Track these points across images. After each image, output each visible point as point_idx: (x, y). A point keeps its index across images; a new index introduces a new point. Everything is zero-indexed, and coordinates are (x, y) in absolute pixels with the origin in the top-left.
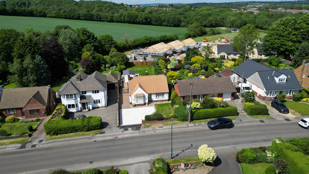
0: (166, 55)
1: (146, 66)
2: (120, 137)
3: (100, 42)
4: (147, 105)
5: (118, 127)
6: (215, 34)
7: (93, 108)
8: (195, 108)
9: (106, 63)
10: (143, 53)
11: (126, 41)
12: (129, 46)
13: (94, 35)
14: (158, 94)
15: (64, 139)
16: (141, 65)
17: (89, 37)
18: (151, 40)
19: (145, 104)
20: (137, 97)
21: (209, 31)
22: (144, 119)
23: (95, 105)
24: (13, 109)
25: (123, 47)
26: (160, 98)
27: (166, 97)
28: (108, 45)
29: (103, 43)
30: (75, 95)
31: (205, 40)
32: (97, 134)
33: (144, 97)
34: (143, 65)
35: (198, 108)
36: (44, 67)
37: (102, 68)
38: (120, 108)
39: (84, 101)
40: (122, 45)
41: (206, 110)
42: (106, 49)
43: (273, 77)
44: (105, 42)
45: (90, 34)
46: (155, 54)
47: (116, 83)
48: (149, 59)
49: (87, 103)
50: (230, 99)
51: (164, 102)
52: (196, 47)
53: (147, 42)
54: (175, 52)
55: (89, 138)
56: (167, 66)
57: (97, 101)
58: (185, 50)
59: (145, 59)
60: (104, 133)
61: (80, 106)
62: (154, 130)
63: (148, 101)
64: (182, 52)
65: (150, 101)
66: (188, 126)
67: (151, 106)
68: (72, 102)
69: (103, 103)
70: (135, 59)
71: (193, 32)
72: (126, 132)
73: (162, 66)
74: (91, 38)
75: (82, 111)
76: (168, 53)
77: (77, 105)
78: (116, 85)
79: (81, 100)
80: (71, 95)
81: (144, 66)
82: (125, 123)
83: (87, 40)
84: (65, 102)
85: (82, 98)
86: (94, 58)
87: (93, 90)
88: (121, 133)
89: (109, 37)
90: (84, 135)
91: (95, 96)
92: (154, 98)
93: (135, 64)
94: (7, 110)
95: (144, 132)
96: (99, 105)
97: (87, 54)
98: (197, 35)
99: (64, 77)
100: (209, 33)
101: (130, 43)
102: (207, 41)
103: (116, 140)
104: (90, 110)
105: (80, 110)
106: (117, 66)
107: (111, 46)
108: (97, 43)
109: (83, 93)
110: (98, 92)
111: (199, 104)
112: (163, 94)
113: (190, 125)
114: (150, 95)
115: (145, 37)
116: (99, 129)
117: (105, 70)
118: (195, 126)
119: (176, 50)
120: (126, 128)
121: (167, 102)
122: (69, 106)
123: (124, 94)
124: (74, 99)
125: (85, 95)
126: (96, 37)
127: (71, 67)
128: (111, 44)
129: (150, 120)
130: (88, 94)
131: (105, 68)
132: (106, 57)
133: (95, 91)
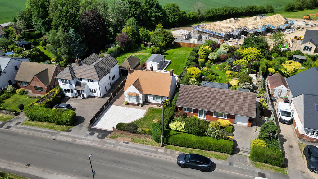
0: (230, 36)
2: (79, 141)
3: (164, 12)
4: (140, 106)
5: (88, 127)
7: (89, 97)
8: (175, 130)
11: (199, 11)
12: (201, 17)
13: (158, 4)
14: (156, 97)
15: (33, 128)
16: (187, 47)
17: (152, 6)
20: (130, 96)
22: (115, 127)
23: (91, 94)
24: (25, 83)
25: (193, 18)
26: (158, 101)
28: (171, 16)
30: (69, 81)
32: (63, 130)
33: (138, 97)
39: (79, 88)
40: (192, 16)
42: (168, 20)
45: (154, 3)
50: (246, 124)
52: (282, 27)
53: (225, 13)
54: (244, 33)
56: (209, 55)
57: (93, 91)
59: (201, 39)
60: (71, 131)
61: (75, 92)
62: (117, 144)
66: (156, 152)
67: (144, 108)
68: (67, 87)
69: (98, 93)
74: (154, 7)
75: (77, 97)
76: (232, 33)
77: (72, 90)
79: (76, 86)
80: (66, 80)
82: (98, 125)
83: (149, 9)
84: (62, 85)
85: (78, 84)
87: (88, 79)
88: (83, 137)
89: (174, 7)
90: (52, 128)
91: (91, 85)
94: (21, 82)
95: (105, 143)
96: (95, 94)
97: (127, 29)
99: (102, 51)
101: (202, 14)
103: (72, 144)
104: (84, 98)
105: (75, 96)
107: (176, 17)
108: (159, 13)
109: (79, 80)
110: (93, 81)
111: (183, 125)
112: (161, 97)
113: (159, 150)
115: (224, 7)
116: (70, 125)
118: (165, 153)
119: (248, 30)
120: (94, 132)
122: (65, 90)
124: (68, 84)
125: (81, 82)
126: (161, 6)
129: (121, 130)
130: (83, 82)
131: (146, 46)
132: (152, 33)
133: (91, 80)
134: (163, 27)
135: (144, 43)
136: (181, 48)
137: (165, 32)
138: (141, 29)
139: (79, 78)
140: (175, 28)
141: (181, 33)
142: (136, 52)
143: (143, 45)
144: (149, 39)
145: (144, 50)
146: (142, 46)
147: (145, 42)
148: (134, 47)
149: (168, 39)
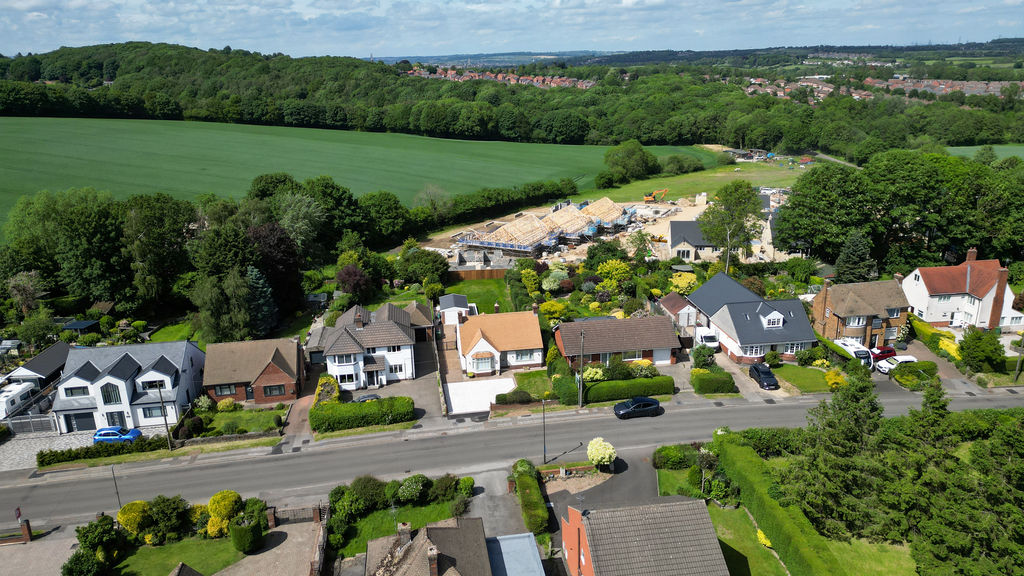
0: (540, 249)
1: (491, 281)
2: (451, 433)
3: (367, 214)
4: (498, 374)
5: (444, 416)
6: (686, 172)
7: (389, 382)
8: (592, 380)
9: (393, 275)
10: (482, 243)
11: (433, 204)
12: (440, 216)
13: (351, 196)
14: (520, 353)
16: (478, 278)
17: (338, 202)
18: (500, 198)
19: (493, 373)
20: (478, 359)
21: (669, 164)
22: (494, 402)
23: (393, 377)
24: (229, 386)
25: (425, 220)
26: (526, 360)
27: (537, 358)
28: (386, 221)
29: (373, 214)
30: (355, 354)
31: (650, 198)
32: (407, 428)
33: (492, 358)
34: (483, 277)
35: (597, 380)
36: (265, 292)
37: (386, 288)
38: (444, 381)
39: (372, 368)
41: (613, 383)
42: (381, 230)
43: (758, 315)
44: (378, 212)
45: (342, 194)
46: (512, 246)
47: (429, 328)
48: (499, 261)
49: (377, 372)
50: (668, 362)
51: (533, 369)
52: (620, 222)
53: (489, 204)
54: (563, 240)
55: (395, 436)
56: (540, 284)
57: (396, 368)
58: (590, 233)
59: (487, 261)
60: (420, 426)
61: (363, 377)
62: (514, 420)
63: (501, 367)
64: (583, 239)
65: (505, 367)
66: (578, 414)
67: (507, 377)
68: (348, 369)
69: (408, 371)
70: (462, 261)
71: (620, 168)
72: (460, 425)
73: (529, 284)
74: (345, 203)
75: (366, 388)
76: (545, 242)
77: (357, 375)
78: (429, 331)
79: (365, 365)
80: (348, 356)
81: (485, 281)
82: (456, 410)
83: (335, 210)
84: (335, 369)
85: (368, 361)
86: (366, 265)
87: (388, 345)
88: (452, 427)
89: (389, 200)
90: (384, 430)
91: (393, 358)
92: (512, 360)
93: (463, 275)
94: (218, 388)
95: (495, 424)
96: (400, 375)
97: (351, 257)
98: (633, 177)
99: (299, 313)
100: (666, 169)
101: (442, 210)
102: (655, 201)
103: (444, 437)
104: (382, 386)
105: (362, 385)
106: (421, 283)
107: (396, 222)
108: (359, 216)
109: (369, 352)
110: (399, 349)
111: (600, 372)
112: (531, 352)
113: (581, 412)
114: (504, 355)
115: (484, 190)
116: (411, 419)
117: (394, 294)
118: (591, 413)
119: (567, 234)
120: (460, 418)
121: (540, 369)
122: (343, 378)
123: (447, 353)
124: (352, 363)
125: (372, 357)
126: (356, 201)
127: (306, 285)
128: (395, 218)
129: (506, 404)
130: (378, 353)
133: (394, 347)
135: (387, 283)
139: (368, 349)
143: (387, 286)
147: (388, 281)
149: (439, 267)
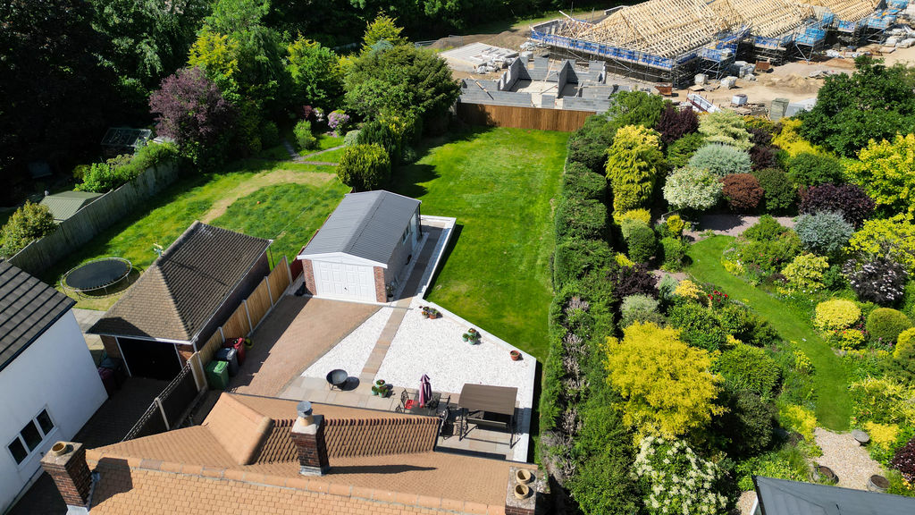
0: (691, 68)
1: (551, 137)
10: (574, 43)
37: (305, 129)
47: (180, 347)
54: (747, 50)
58: (808, 41)
64: (792, 52)
76: (703, 53)
78: (184, 354)
81: (538, 136)
131: (320, 128)
132: (347, 62)
134: (401, 35)
135: (312, 118)
136: (494, 136)
137: (411, 60)
138: (298, 45)
140: (450, 39)
141: (480, 61)
142: (271, 168)
143: (308, 124)
144: (334, 93)
145: (312, 154)
146: (302, 130)
147: (318, 112)
148: (257, 140)
149: (428, 93)
